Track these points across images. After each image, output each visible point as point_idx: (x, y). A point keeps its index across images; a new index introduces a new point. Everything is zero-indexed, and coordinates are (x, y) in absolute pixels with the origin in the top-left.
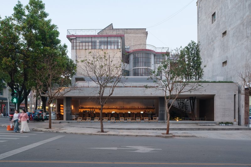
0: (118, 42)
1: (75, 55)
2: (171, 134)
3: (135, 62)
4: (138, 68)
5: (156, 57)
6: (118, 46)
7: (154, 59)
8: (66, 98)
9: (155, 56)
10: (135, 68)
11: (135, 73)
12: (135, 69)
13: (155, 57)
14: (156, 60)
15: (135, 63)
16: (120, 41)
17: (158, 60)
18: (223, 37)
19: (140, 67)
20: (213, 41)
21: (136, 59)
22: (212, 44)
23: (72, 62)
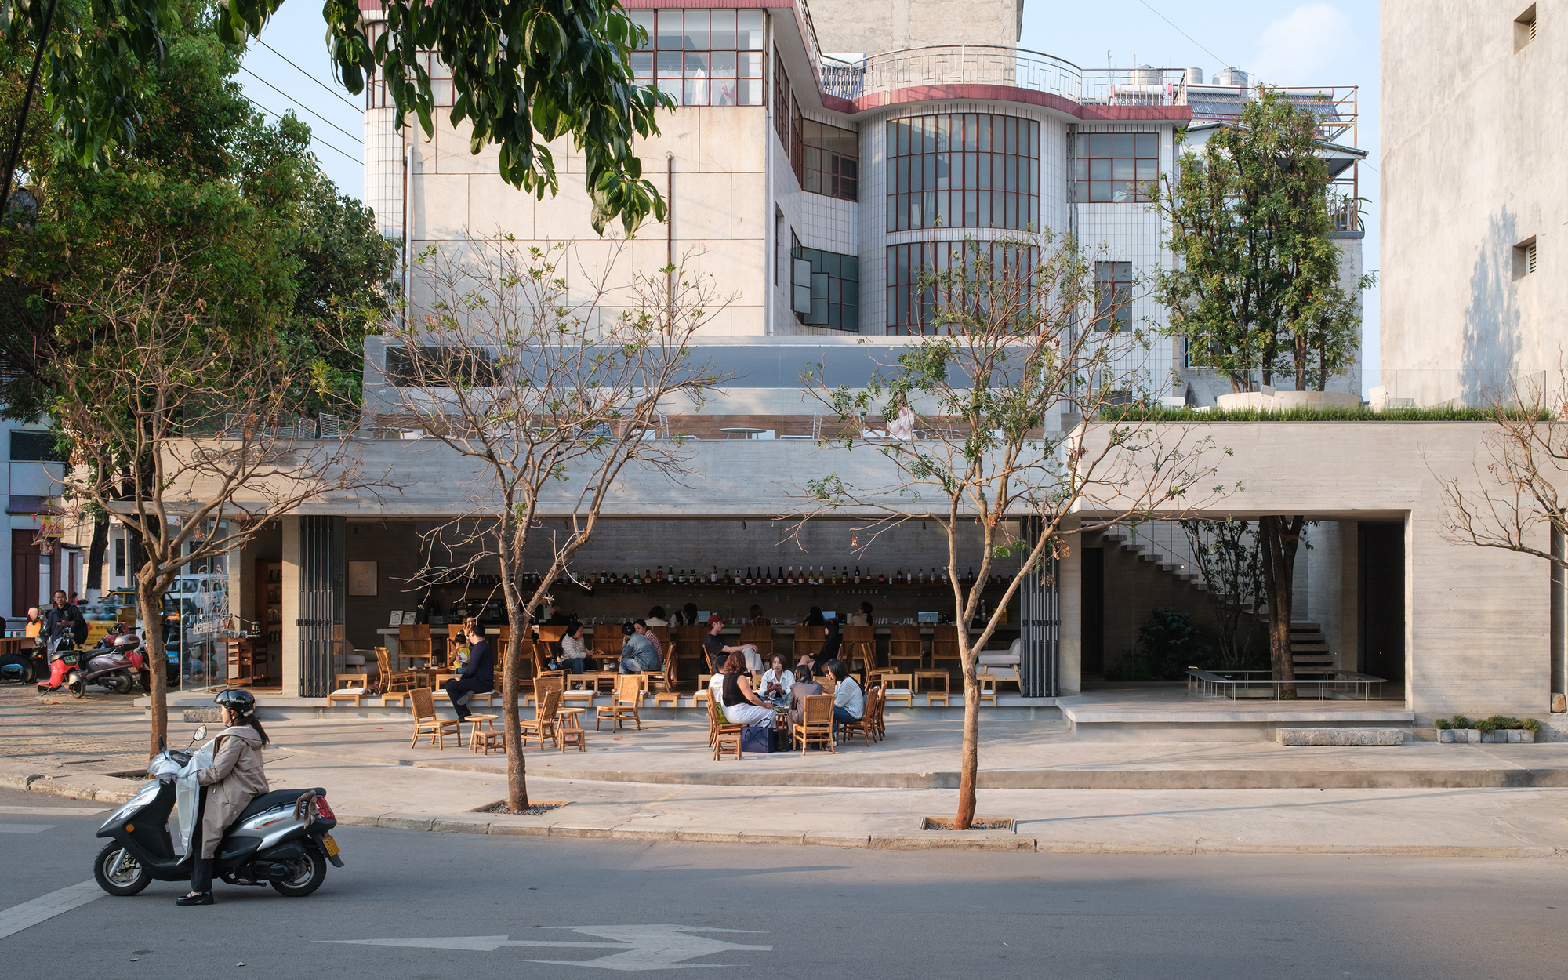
0: (740, 51)
1: (398, 156)
2: (998, 825)
3: (904, 189)
4: (926, 236)
5: (1080, 148)
6: (741, 79)
7: (1070, 158)
8: (302, 528)
9: (1071, 134)
10: (903, 237)
11: (903, 281)
12: (903, 251)
13: (1070, 148)
14: (1080, 167)
15: (903, 200)
16: (756, 41)
17: (1100, 169)
18: (1518, 46)
19: (942, 235)
20: (1464, 67)
21: (916, 162)
22: (1458, 91)
23: (358, 220)
